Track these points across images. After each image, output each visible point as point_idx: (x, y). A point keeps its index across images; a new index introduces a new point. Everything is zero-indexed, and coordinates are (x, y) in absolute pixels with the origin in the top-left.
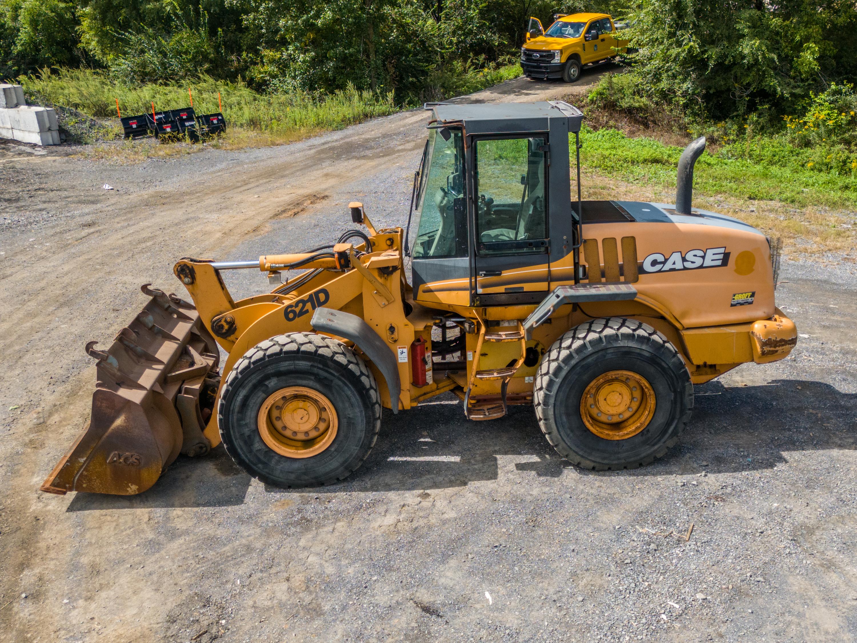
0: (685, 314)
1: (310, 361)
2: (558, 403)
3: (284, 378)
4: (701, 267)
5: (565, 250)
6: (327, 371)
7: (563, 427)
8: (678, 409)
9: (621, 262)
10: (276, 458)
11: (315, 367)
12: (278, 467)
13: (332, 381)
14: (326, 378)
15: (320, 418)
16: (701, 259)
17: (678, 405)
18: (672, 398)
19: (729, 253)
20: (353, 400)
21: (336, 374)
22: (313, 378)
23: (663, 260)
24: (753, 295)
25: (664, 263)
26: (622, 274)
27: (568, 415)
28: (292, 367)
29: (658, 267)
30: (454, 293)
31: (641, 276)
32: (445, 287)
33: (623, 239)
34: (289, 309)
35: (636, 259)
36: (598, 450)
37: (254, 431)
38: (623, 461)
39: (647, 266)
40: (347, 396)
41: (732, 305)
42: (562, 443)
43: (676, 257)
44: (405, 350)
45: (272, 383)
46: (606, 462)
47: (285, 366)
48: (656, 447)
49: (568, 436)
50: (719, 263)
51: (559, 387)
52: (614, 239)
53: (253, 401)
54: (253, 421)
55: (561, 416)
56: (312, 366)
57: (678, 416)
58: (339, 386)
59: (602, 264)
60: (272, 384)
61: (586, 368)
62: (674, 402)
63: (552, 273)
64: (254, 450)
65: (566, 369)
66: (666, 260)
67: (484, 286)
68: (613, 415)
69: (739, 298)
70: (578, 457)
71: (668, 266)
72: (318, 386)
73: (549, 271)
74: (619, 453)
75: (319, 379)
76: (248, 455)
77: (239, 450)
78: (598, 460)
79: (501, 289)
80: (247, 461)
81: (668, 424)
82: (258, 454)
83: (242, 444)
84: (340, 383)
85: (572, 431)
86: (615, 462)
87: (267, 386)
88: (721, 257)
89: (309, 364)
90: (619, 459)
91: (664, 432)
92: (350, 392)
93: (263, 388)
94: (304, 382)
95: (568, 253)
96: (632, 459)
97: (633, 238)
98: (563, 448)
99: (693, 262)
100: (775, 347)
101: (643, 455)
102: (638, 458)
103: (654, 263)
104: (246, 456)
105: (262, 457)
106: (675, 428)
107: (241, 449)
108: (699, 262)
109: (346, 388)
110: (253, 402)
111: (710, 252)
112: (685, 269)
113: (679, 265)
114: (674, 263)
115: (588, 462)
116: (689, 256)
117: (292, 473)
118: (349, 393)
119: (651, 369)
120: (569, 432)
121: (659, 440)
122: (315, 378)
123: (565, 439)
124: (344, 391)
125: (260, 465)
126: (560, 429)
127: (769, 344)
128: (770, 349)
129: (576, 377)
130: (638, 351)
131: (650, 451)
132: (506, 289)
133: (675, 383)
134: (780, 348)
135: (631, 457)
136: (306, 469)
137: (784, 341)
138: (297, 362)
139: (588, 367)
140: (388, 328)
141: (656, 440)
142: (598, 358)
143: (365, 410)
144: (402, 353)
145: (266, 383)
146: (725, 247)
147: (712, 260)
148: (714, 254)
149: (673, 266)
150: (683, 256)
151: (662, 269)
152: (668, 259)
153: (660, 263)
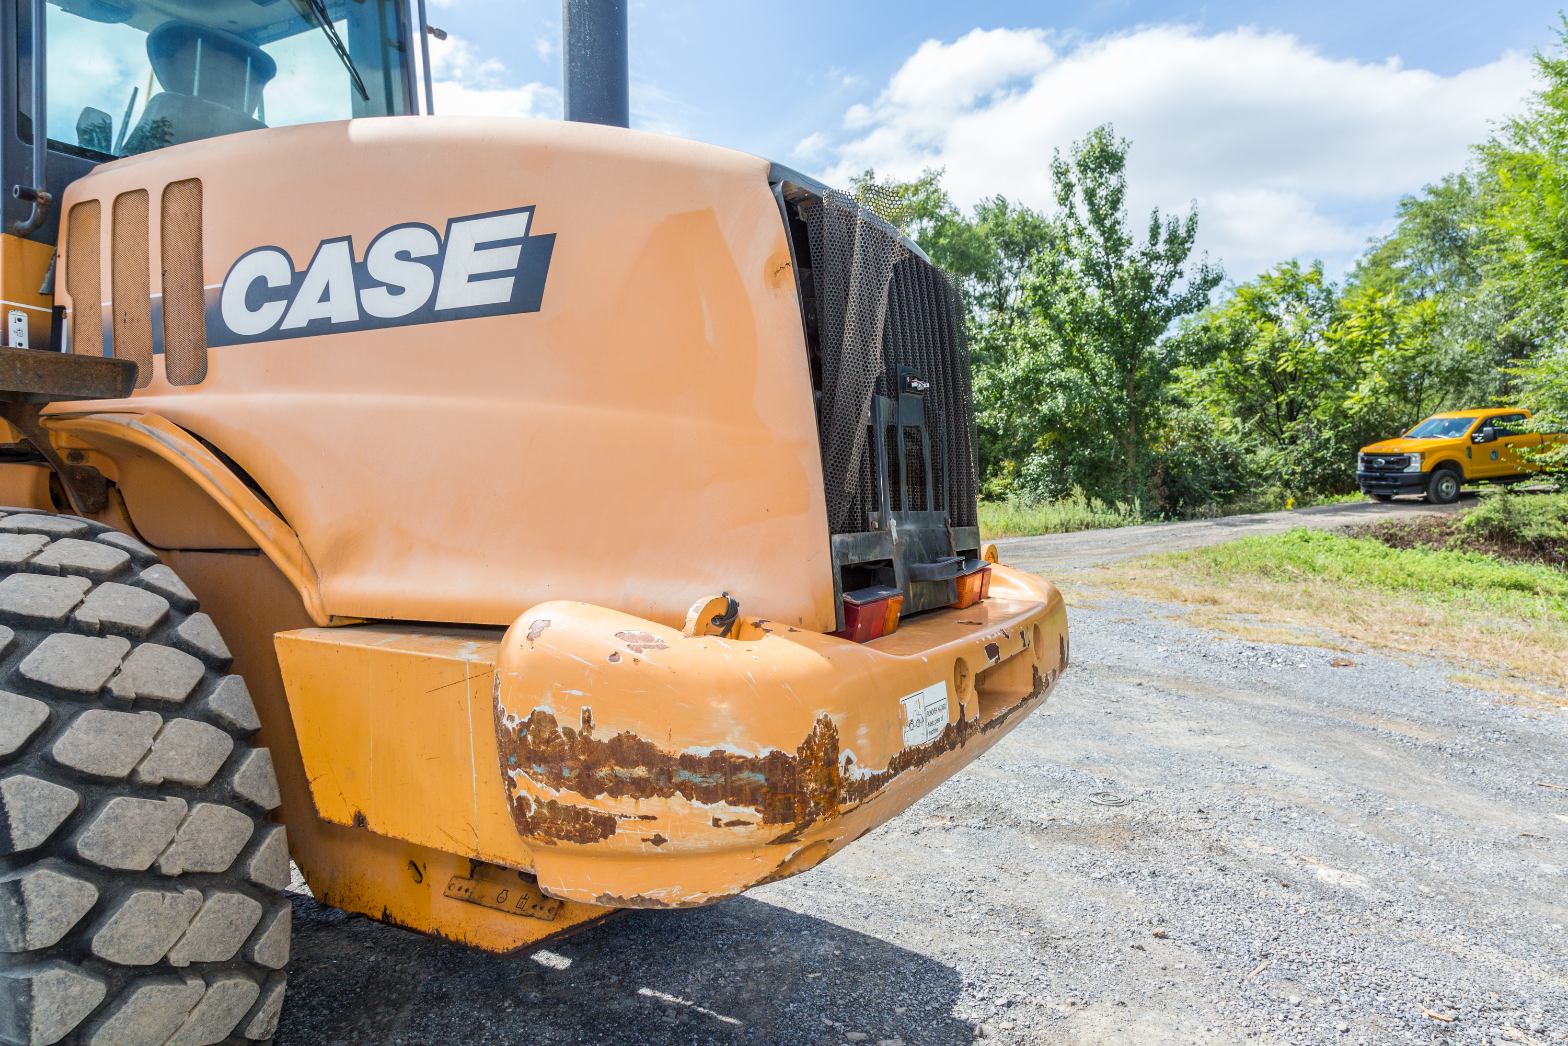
4: (428, 313)
9: (155, 292)
19: (549, 240)
23: (286, 280)
25: (288, 293)
26: (157, 346)
29: (270, 313)
31: (218, 355)
33: (168, 189)
35: (200, 277)
39: (235, 311)
43: (334, 266)
52: (144, 193)
59: (106, 303)
66: (299, 278)
71: (305, 308)
88: (510, 258)
97: (197, 184)
99: (395, 290)
100: (588, 786)
103: (258, 294)
108: (418, 286)
111: (462, 238)
112: (367, 322)
113: (343, 305)
114: (325, 297)
116: (382, 260)
127: (541, 759)
128: (551, 794)
134: (627, 805)
137: (646, 754)
146: (531, 209)
147: (473, 278)
148: (479, 247)
149: (321, 311)
150: (359, 259)
151: (284, 326)
152: (303, 275)
153: (277, 294)
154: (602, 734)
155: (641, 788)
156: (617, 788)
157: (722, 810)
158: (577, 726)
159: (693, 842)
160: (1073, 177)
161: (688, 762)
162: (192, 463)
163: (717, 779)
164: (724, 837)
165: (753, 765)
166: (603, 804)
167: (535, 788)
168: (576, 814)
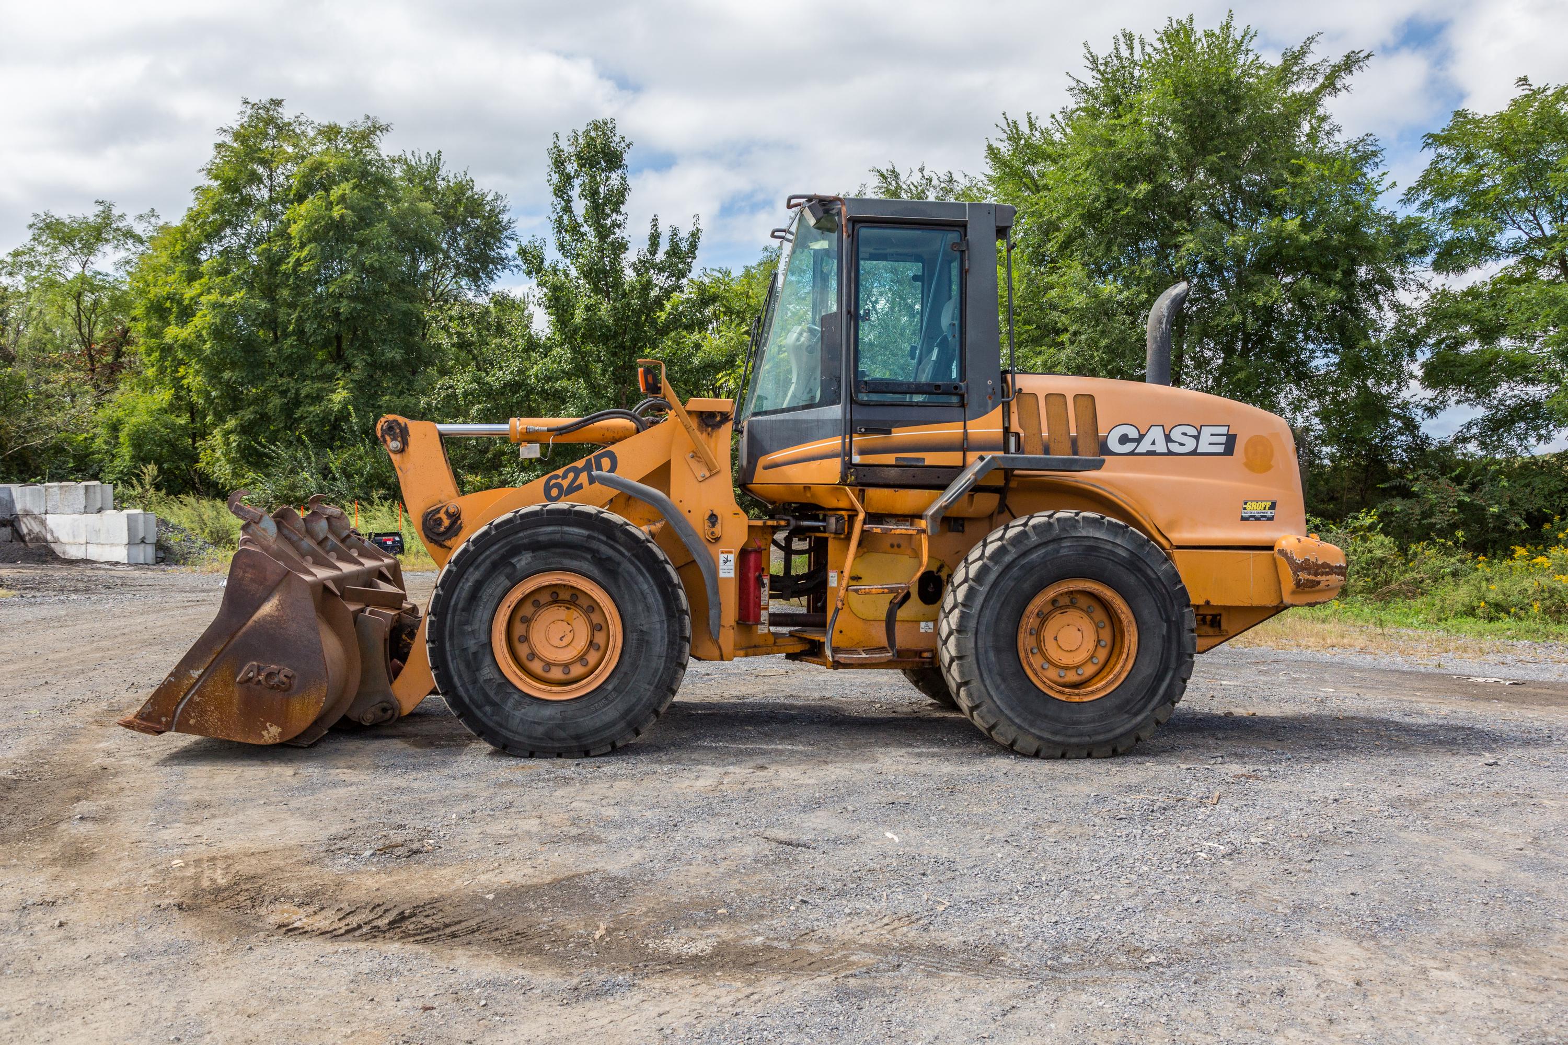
3: (543, 553)
4: (1194, 453)
5: (990, 402)
6: (612, 547)
7: (990, 671)
8: (1174, 653)
9: (1073, 433)
10: (516, 696)
11: (594, 538)
12: (517, 713)
13: (619, 564)
14: (609, 559)
15: (591, 642)
16: (1194, 441)
17: (1174, 646)
18: (1164, 632)
19: (1235, 436)
20: (651, 600)
21: (626, 553)
22: (589, 557)
23: (1137, 436)
24: (1273, 506)
25: (1138, 440)
26: (1075, 453)
27: (998, 650)
28: (558, 536)
29: (1129, 447)
30: (814, 464)
31: (1104, 459)
32: (800, 456)
33: (1076, 396)
34: (553, 482)
35: (1097, 431)
36: (1046, 716)
37: (483, 646)
38: (1087, 739)
39: (1113, 444)
40: (642, 593)
41: (1243, 519)
42: (988, 701)
43: (1156, 434)
44: (732, 557)
45: (523, 561)
46: (1058, 738)
47: (547, 532)
48: (1139, 718)
49: (997, 688)
50: (1221, 449)
51: (985, 600)
52: (1063, 395)
54: (484, 627)
55: (986, 652)
56: (589, 537)
57: (1173, 665)
58: (629, 573)
59: (1045, 434)
60: (523, 563)
61: (1029, 569)
62: (1167, 639)
63: (970, 437)
64: (481, 680)
65: (996, 570)
66: (1142, 437)
67: (862, 452)
68: (1066, 668)
69: (1254, 508)
70: (1014, 728)
71: (1144, 447)
72: (596, 573)
73: (966, 433)
74: (1080, 723)
75: (600, 561)
76: (470, 687)
77: (456, 679)
78: (1046, 735)
79: (890, 459)
80: (467, 700)
81: (1159, 678)
82: (487, 689)
83: (462, 667)
84: (633, 569)
85: (1004, 680)
86: (1074, 740)
87: (514, 566)
88: (1223, 439)
89: (585, 532)
90: (1081, 735)
91: (1153, 691)
92: (646, 585)
93: (508, 570)
94: (575, 564)
95: (994, 408)
96: (1101, 737)
97: (1091, 397)
98: (989, 711)
99: (1182, 444)
100: (1316, 575)
101: (1119, 731)
102: (1110, 735)
103: (1124, 439)
104: (467, 691)
105: (492, 694)
107: (460, 677)
108: (1190, 445)
109: (641, 579)
110: (488, 592)
111: (1206, 431)
112: (1170, 453)
113: (1161, 447)
114: (1153, 443)
115: (1030, 739)
116: (1176, 434)
117: (539, 724)
118: (645, 587)
119: (1131, 580)
120: (999, 681)
121: (1145, 707)
122: (593, 557)
123: (992, 693)
124: (636, 584)
125: (488, 709)
126: (985, 675)
127: (1305, 570)
129: (1012, 584)
130: (1109, 547)
131: (1128, 726)
132: (897, 459)
133: (1169, 607)
134: (1324, 578)
135: (1099, 734)
136: (564, 719)
137: (1328, 566)
138: (566, 529)
139: (1032, 569)
140: (707, 516)
141: (1138, 706)
142: (1046, 554)
143: (669, 621)
144: (726, 561)
145: (514, 561)
146: (1229, 426)
147: (1210, 444)
148: (1212, 435)
149: (1152, 448)
150: (1166, 433)
151: (1136, 451)
152: (1144, 436)
153: (1133, 440)
154: (1320, 562)
155: (1327, 574)
156: (1322, 574)
160: (571, 168)
162: (1114, 496)
166: (1319, 578)
167: (1303, 576)
168: (1313, 581)
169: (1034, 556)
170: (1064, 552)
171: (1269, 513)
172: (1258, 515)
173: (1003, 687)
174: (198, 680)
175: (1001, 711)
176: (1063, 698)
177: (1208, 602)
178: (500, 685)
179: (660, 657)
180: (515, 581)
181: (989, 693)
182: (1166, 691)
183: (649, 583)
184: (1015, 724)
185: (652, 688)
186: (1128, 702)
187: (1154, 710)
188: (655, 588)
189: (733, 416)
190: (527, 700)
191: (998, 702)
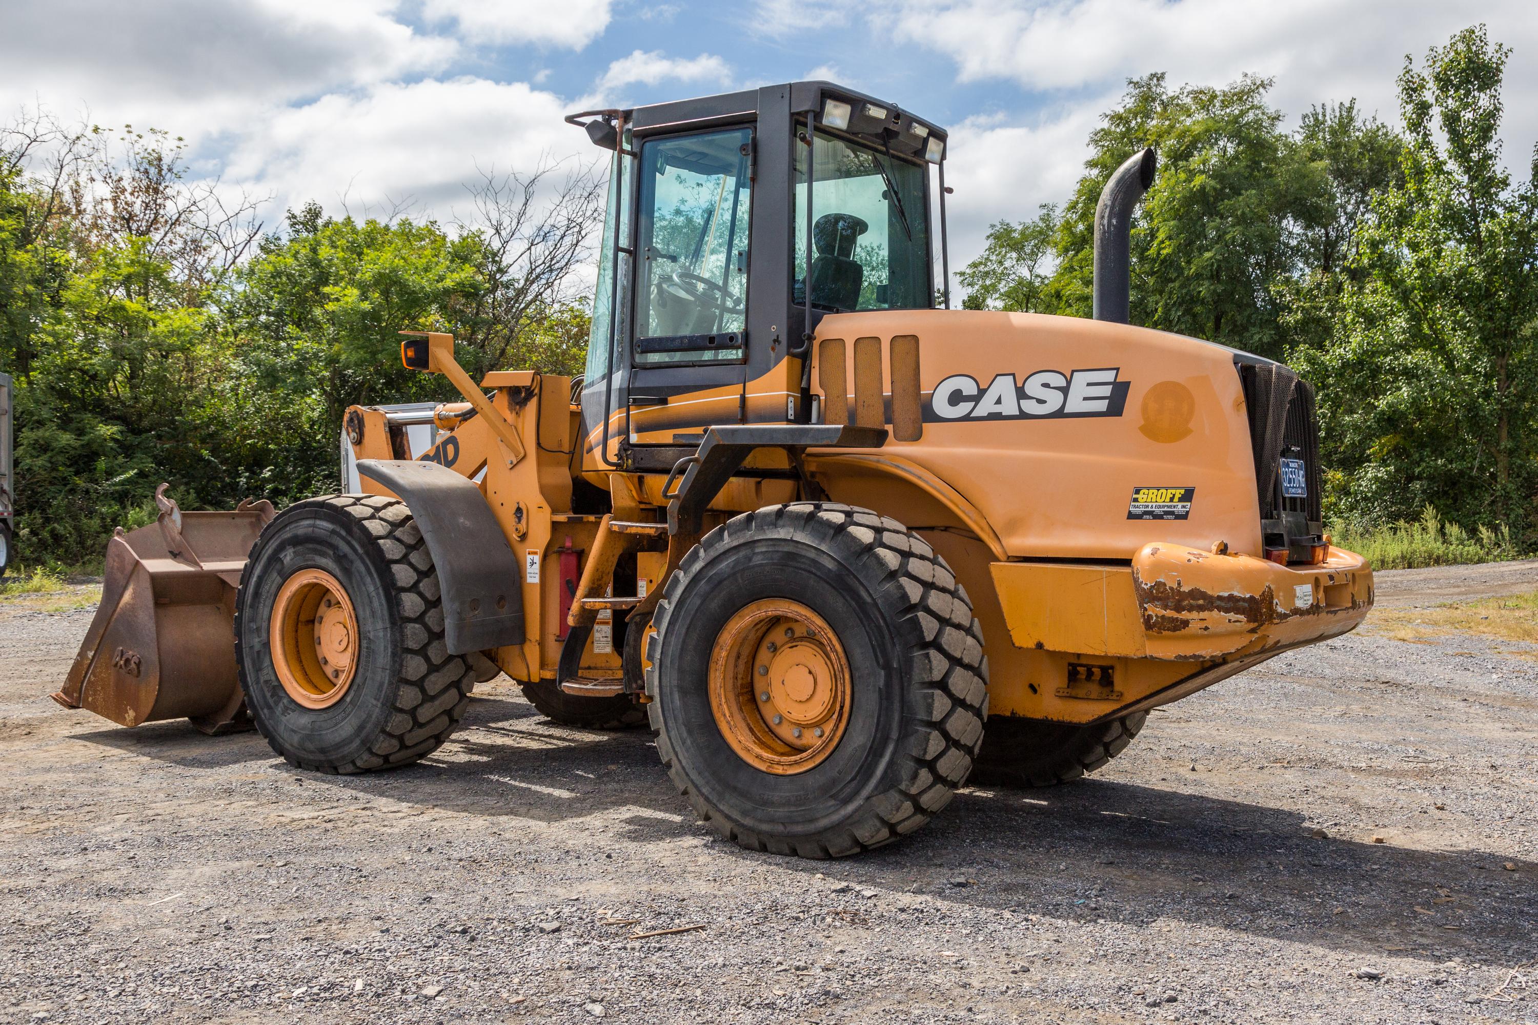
0: (1014, 525)
1: (332, 523)
2: (668, 662)
3: (300, 549)
4: (1059, 414)
5: (773, 355)
6: (349, 543)
7: (675, 719)
8: (896, 717)
9: (887, 393)
10: (285, 701)
11: (337, 533)
12: (284, 718)
13: (352, 562)
14: (345, 556)
16: (1060, 395)
18: (881, 683)
19: (1127, 385)
20: (376, 604)
21: (360, 551)
22: (331, 553)
23: (975, 392)
24: (1188, 495)
25: (976, 399)
26: (889, 421)
27: (683, 692)
28: (311, 531)
29: (964, 408)
30: (607, 445)
31: (928, 427)
32: (601, 436)
33: (894, 339)
35: (918, 387)
36: (735, 789)
37: (265, 644)
38: (780, 828)
39: (941, 406)
40: (370, 594)
41: (1131, 516)
43: (1004, 387)
44: (537, 559)
45: (288, 556)
47: (304, 527)
48: (850, 808)
52: (877, 339)
53: (267, 587)
54: (265, 625)
55: (671, 693)
56: (333, 532)
57: (894, 735)
58: (360, 571)
59: (851, 395)
60: (288, 558)
61: (717, 583)
62: (885, 696)
63: (750, 404)
64: (263, 680)
66: (982, 392)
67: (640, 429)
68: (800, 726)
69: (1150, 500)
70: (702, 799)
71: (986, 406)
72: (337, 572)
73: (743, 399)
74: (772, 804)
75: (338, 557)
76: (255, 688)
77: (248, 678)
78: (736, 815)
79: (666, 436)
80: (255, 700)
81: (875, 752)
82: (266, 690)
83: (252, 665)
84: (362, 569)
85: (690, 732)
86: (765, 827)
87: (283, 564)
88: (1107, 391)
89: (329, 526)
90: (774, 821)
91: (866, 771)
92: (372, 587)
93: (278, 566)
94: (323, 561)
95: (777, 363)
96: (802, 829)
97: (915, 339)
99: (1041, 402)
100: (1179, 608)
101: (824, 823)
102: (811, 827)
103: (956, 398)
105: (267, 695)
106: (891, 763)
107: (251, 675)
108: (1054, 401)
109: (368, 580)
110: (267, 590)
111: (1080, 380)
112: (1023, 415)
113: (1010, 407)
114: (999, 402)
116: (1033, 387)
117: (297, 734)
118: (371, 588)
119: (837, 602)
120: (685, 735)
121: (857, 792)
122: (334, 554)
123: (678, 749)
124: (365, 585)
125: (266, 711)
126: (670, 724)
127: (1159, 599)
128: (1164, 612)
129: (698, 602)
130: (812, 554)
131: (836, 818)
132: (675, 436)
133: (889, 646)
134: (1194, 615)
135: (798, 823)
136: (312, 730)
137: (1203, 595)
138: (318, 522)
139: (720, 582)
140: (514, 511)
141: (848, 790)
142: (737, 562)
143: (392, 628)
144: (533, 563)
145: (282, 556)
146: (1118, 369)
147: (1085, 399)
148: (1089, 384)
149: (997, 409)
150: (1019, 385)
151: (973, 415)
152: (985, 391)
153: (968, 399)
154: (1185, 589)
155: (1201, 608)
156: (1190, 609)
157: (1232, 616)
158: (1175, 586)
159: (1221, 629)
161: (1220, 598)
162: (926, 482)
163: (1231, 604)
164: (1231, 627)
165: (1244, 600)
166: (1185, 615)
167: (1155, 611)
168: (1173, 620)
169: (723, 565)
170: (757, 560)
171: (1179, 508)
172: (1158, 511)
173: (689, 742)
174: (92, 660)
175: (687, 775)
176: (763, 767)
177: (1040, 646)
178: (274, 687)
179: (384, 669)
180: (286, 576)
181: (674, 749)
182: (885, 772)
183: (375, 584)
184: (702, 794)
185: (379, 705)
186: (834, 782)
187: (868, 798)
188: (381, 591)
189: (536, 391)
190: (292, 706)
191: (684, 762)
